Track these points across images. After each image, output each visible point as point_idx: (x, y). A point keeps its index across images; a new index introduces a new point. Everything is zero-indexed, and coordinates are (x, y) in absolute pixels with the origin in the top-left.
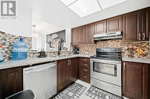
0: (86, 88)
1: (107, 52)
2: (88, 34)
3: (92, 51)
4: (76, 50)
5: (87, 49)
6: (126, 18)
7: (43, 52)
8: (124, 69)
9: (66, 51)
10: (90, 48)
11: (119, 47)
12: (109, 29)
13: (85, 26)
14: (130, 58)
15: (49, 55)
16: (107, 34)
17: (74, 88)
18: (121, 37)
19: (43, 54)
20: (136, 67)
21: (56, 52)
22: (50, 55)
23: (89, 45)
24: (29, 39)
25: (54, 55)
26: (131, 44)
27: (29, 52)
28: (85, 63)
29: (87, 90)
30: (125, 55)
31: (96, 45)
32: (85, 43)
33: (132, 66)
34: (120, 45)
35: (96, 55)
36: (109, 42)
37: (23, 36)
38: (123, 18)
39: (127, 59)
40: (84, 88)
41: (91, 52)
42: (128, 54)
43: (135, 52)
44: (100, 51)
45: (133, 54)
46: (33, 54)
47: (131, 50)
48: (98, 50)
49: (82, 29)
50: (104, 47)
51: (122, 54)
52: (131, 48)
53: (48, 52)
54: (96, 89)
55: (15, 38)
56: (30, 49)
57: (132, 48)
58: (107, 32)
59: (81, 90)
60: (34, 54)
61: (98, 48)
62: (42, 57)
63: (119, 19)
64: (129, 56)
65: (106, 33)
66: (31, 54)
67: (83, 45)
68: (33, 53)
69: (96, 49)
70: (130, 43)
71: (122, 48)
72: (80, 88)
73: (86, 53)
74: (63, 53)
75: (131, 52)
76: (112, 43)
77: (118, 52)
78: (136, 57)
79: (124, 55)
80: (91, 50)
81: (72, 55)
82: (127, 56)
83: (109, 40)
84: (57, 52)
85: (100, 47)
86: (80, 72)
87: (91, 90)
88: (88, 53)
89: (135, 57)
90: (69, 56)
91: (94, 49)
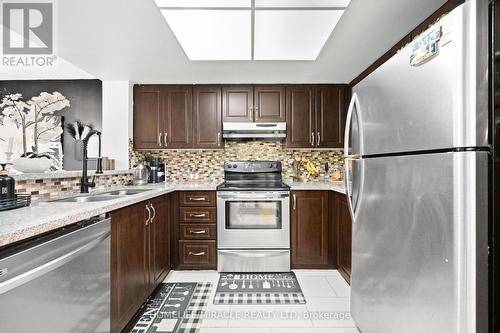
0: (208, 285)
3: (210, 171)
4: (154, 168)
5: (193, 166)
6: (293, 94)
7: (3, 183)
8: (294, 208)
9: (112, 172)
10: (205, 160)
11: (276, 159)
12: (259, 111)
13: (192, 87)
14: (296, 183)
16: (257, 125)
17: (171, 302)
18: (284, 135)
21: (67, 179)
23: (200, 150)
25: (55, 194)
26: (298, 153)
28: (200, 208)
29: (213, 289)
30: (288, 176)
31: (223, 151)
32: (193, 146)
34: (279, 153)
35: (223, 181)
36: (255, 144)
38: (287, 93)
40: (203, 288)
41: (206, 175)
42: (292, 175)
43: (303, 169)
44: (235, 170)
45: (300, 175)
47: (297, 166)
48: (229, 167)
49: (182, 95)
51: (282, 174)
52: (298, 162)
54: (237, 277)
58: (256, 119)
59: (196, 298)
64: (294, 178)
65: (254, 121)
67: (179, 150)
69: (222, 163)
70: (296, 151)
71: (282, 162)
72: (190, 294)
73: (191, 176)
74: (103, 182)
75: (297, 170)
76: (261, 147)
77: (276, 170)
78: (305, 180)
79: (286, 176)
80: (206, 168)
82: (291, 179)
83: (257, 139)
86: (183, 243)
87: (223, 284)
88: (197, 177)
89: (303, 181)
91: (217, 164)
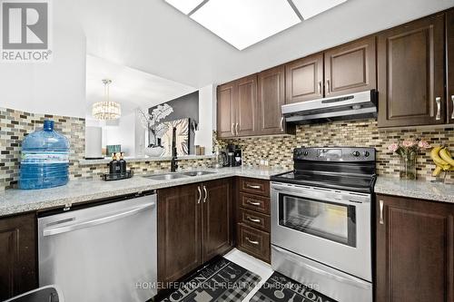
0: (255, 279)
1: (328, 160)
2: (265, 101)
3: (280, 158)
4: (231, 154)
5: (265, 152)
6: (391, 44)
7: (118, 164)
8: (381, 222)
9: (200, 157)
10: (276, 146)
11: (367, 144)
12: (331, 83)
13: (257, 76)
14: (406, 182)
15: (141, 170)
16: (323, 102)
17: (218, 278)
18: (373, 109)
19: (118, 168)
20: (424, 215)
21: (165, 161)
22: (145, 170)
23: (271, 137)
24: (77, 122)
25: (157, 171)
26: (411, 134)
27: (76, 164)
28: (256, 196)
29: (258, 286)
30: (391, 170)
31: (293, 136)
32: (259, 133)
33: (410, 212)
34: (374, 136)
35: (292, 169)
36: (336, 126)
37: (57, 113)
38: (379, 44)
39: (396, 183)
40: (249, 279)
41: (277, 162)
42: (398, 168)
43: (425, 160)
44: (305, 158)
45: (417, 169)
46: (88, 169)
47: (409, 154)
48: (299, 155)
49: (249, 85)
50: (319, 145)
51: (379, 167)
52: (409, 148)
53: (139, 163)
54: (289, 285)
55: (33, 121)
56: (80, 155)
57: (414, 149)
58: (327, 93)
60: (92, 168)
61: (299, 146)
62: (115, 177)
63: (364, 49)
64: (402, 173)
65: (324, 96)
66: (83, 169)
67: (253, 138)
68: (88, 166)
69: (293, 149)
70: (407, 131)
71: (378, 149)
72: (235, 279)
73: (262, 162)
74: (190, 164)
75: (409, 160)
76: (343, 129)
77: (366, 159)
78: (429, 178)
79: (387, 170)
80: (276, 155)
81: (217, 170)
82: (398, 175)
84: (169, 161)
85: (306, 145)
86: (241, 226)
88: (267, 163)
89: (424, 179)
90: (208, 173)
91: (287, 151)
